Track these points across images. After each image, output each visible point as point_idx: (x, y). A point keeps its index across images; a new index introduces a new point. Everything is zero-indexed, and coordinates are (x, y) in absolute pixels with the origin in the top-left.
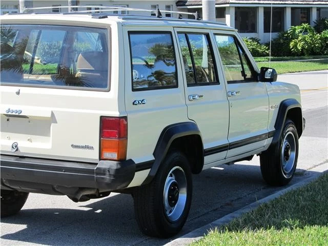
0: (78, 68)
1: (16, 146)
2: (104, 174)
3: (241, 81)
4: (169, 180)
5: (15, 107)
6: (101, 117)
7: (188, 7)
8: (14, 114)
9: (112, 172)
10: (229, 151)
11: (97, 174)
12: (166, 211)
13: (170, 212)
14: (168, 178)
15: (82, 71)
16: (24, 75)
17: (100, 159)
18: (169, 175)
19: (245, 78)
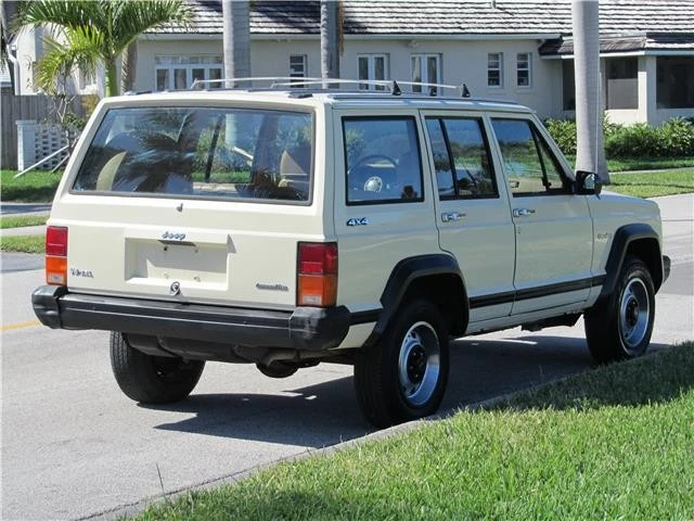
0: (282, 174)
1: (177, 288)
2: (303, 327)
3: (541, 194)
4: (409, 342)
5: (175, 230)
6: (299, 243)
7: (563, 57)
8: (174, 239)
9: (314, 324)
10: (516, 303)
11: (293, 326)
12: (405, 389)
13: (413, 392)
14: (408, 338)
15: (287, 177)
16: (194, 183)
17: (298, 305)
18: (409, 333)
19: (547, 188)
